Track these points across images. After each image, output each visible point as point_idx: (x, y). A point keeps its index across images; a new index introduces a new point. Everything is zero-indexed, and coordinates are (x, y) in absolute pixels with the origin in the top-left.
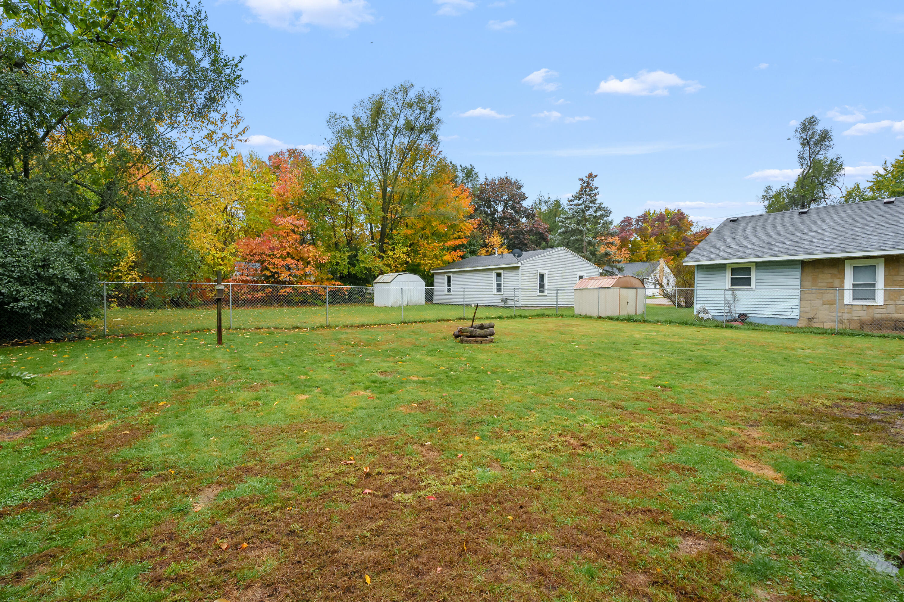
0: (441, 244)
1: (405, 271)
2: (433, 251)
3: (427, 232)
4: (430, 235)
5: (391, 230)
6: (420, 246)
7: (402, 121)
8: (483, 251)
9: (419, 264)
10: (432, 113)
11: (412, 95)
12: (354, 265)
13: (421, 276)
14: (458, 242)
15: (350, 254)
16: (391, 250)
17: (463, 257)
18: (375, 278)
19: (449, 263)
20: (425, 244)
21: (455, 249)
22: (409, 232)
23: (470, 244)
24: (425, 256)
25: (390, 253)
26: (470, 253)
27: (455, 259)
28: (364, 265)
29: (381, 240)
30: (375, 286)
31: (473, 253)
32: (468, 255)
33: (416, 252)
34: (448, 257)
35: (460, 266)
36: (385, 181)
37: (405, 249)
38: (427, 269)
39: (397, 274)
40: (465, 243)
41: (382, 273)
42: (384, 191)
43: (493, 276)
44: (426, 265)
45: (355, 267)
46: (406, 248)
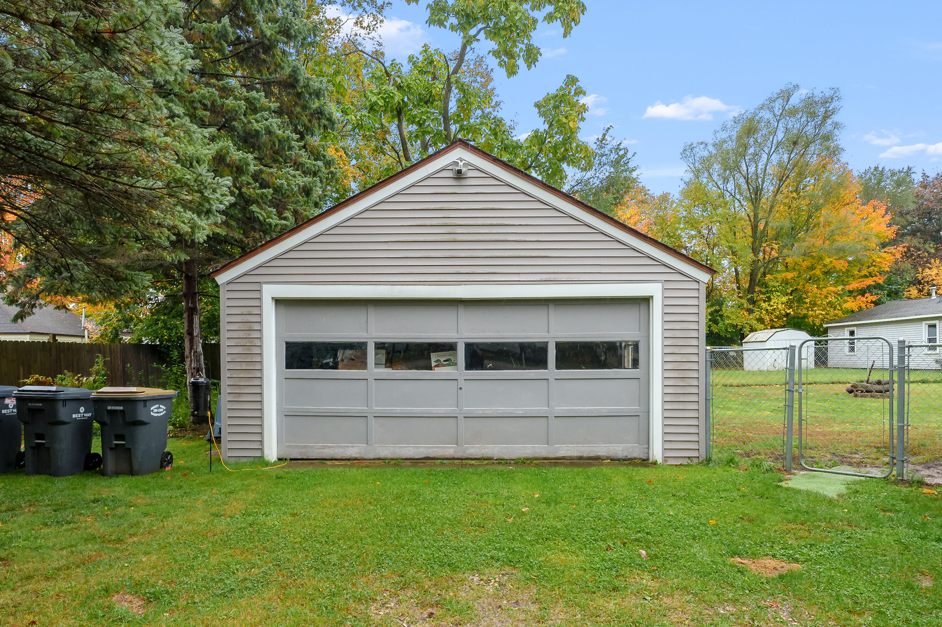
0: (840, 288)
1: (784, 327)
2: (826, 297)
3: (818, 272)
4: (822, 276)
5: (764, 274)
6: (806, 293)
7: (780, 135)
8: (914, 292)
9: (805, 316)
10: (826, 118)
11: (795, 100)
12: (716, 323)
13: (808, 332)
14: (870, 281)
15: (712, 309)
16: (765, 301)
17: (876, 303)
18: (743, 337)
19: (853, 311)
20: (815, 290)
21: (863, 292)
22: (790, 275)
23: (889, 282)
24: (815, 305)
25: (764, 305)
26: (889, 295)
27: (863, 306)
28: (730, 322)
29: (751, 290)
30: (745, 347)
31: (894, 295)
32: (884, 299)
33: (800, 300)
34: (851, 304)
35: (870, 315)
36: (756, 216)
37: (785, 299)
38: (817, 322)
39: (774, 330)
40: (881, 282)
41: (752, 330)
42: (755, 228)
43: (924, 328)
44: (817, 317)
45: (717, 324)
46: (787, 298)
